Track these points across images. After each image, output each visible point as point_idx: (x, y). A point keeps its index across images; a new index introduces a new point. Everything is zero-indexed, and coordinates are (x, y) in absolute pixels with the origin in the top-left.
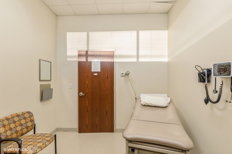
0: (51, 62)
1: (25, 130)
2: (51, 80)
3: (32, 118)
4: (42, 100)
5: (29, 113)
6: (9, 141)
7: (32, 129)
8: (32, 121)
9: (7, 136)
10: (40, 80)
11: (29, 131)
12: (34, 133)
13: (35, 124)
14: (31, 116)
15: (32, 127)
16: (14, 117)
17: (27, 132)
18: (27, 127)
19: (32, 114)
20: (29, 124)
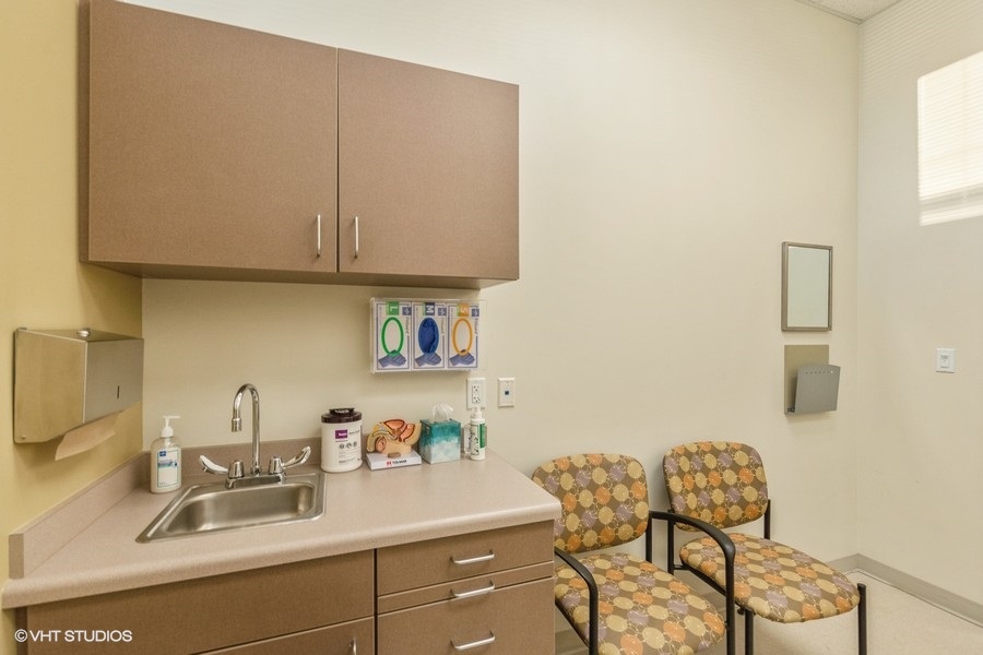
0: (830, 249)
1: (735, 513)
2: (830, 327)
3: (758, 472)
4: (791, 408)
5: (748, 450)
6: (693, 528)
7: (760, 516)
8: (760, 485)
9: (687, 508)
10: (786, 329)
11: (747, 520)
12: (767, 535)
13: (769, 501)
14: (757, 466)
15: (760, 508)
16: (705, 453)
17: (743, 523)
18: (743, 503)
19: (759, 459)
20: (750, 494)
